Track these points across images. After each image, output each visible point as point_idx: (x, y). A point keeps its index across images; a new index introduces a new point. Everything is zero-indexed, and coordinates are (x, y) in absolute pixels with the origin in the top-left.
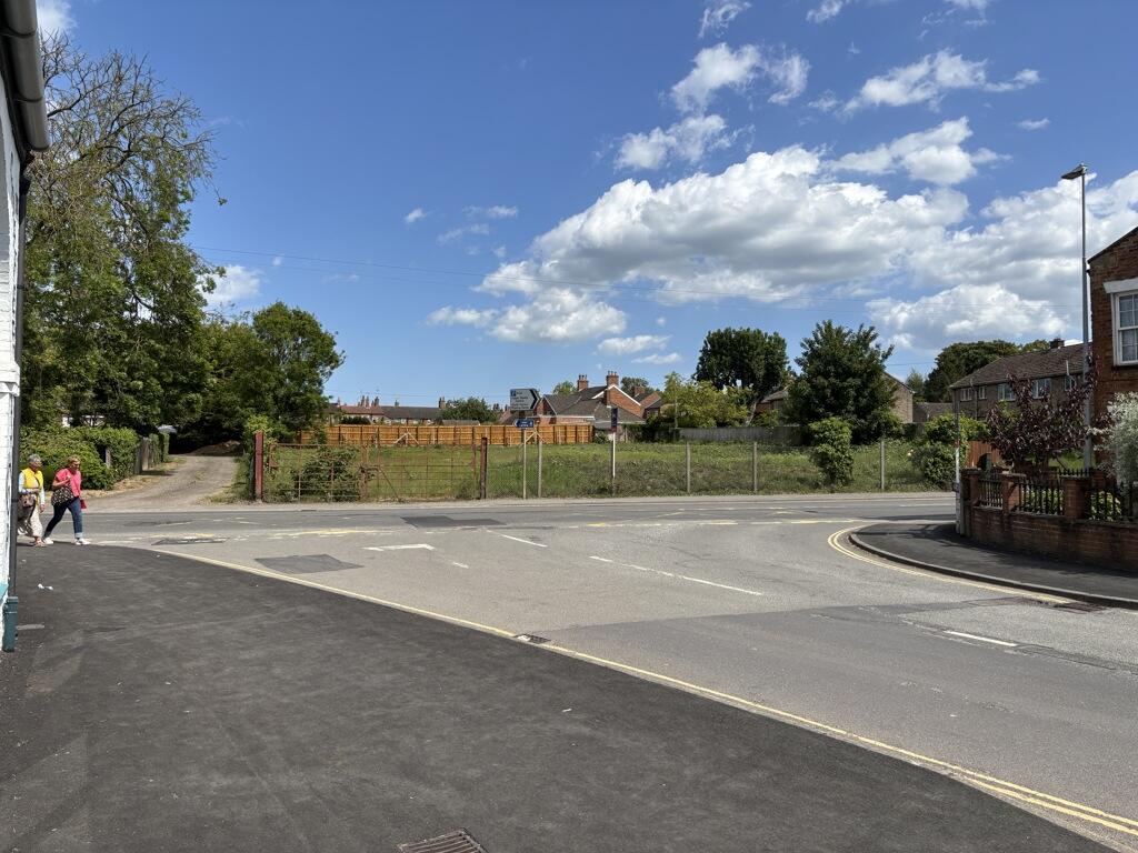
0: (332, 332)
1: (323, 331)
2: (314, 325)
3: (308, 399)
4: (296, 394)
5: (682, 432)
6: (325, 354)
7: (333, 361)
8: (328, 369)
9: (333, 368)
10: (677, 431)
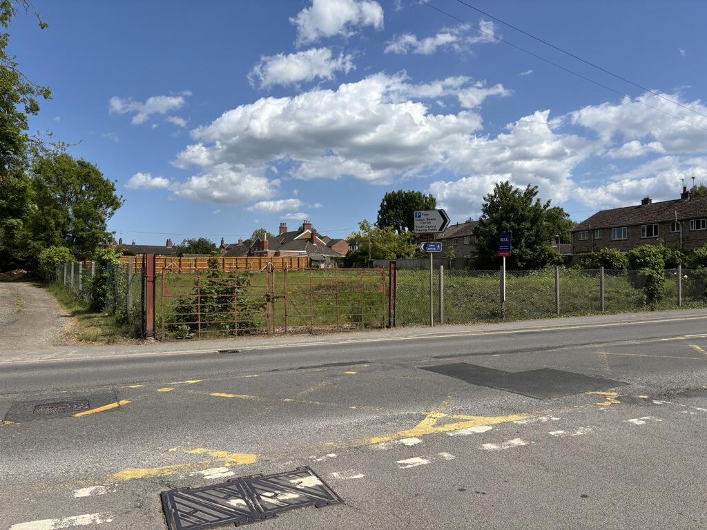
0: (112, 181)
1: (105, 179)
2: (97, 173)
3: (93, 234)
4: (82, 230)
5: (375, 262)
6: (106, 197)
7: (114, 203)
8: (109, 210)
9: (115, 209)
10: (371, 262)
